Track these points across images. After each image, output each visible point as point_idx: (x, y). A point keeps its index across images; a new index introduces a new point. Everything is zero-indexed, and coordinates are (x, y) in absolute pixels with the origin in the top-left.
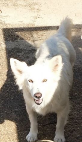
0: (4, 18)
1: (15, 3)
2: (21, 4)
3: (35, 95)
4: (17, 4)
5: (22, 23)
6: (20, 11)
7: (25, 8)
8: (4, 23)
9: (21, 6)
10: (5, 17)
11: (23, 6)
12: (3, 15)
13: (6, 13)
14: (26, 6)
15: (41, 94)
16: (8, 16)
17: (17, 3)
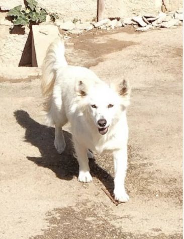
0: (120, 220)
1: (144, 188)
2: (157, 190)
3: (98, 122)
4: (149, 191)
5: (160, 232)
6: (156, 206)
7: (165, 199)
8: (120, 233)
9: (157, 195)
10: (121, 218)
11: (161, 194)
12: (117, 214)
13: (124, 210)
14: (168, 195)
15: (106, 121)
16: (128, 217)
17: (149, 188)
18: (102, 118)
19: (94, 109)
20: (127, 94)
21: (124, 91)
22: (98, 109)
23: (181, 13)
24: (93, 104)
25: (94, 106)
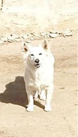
18: (37, 59)
19: (32, 57)
20: (47, 48)
21: (45, 47)
22: (34, 56)
23: (4, 37)
24: (31, 54)
25: (32, 55)
